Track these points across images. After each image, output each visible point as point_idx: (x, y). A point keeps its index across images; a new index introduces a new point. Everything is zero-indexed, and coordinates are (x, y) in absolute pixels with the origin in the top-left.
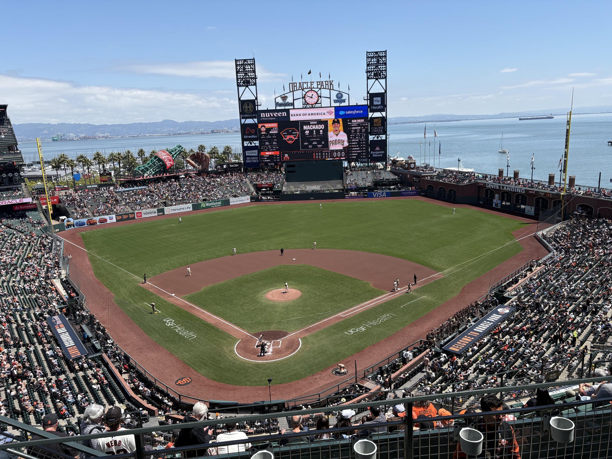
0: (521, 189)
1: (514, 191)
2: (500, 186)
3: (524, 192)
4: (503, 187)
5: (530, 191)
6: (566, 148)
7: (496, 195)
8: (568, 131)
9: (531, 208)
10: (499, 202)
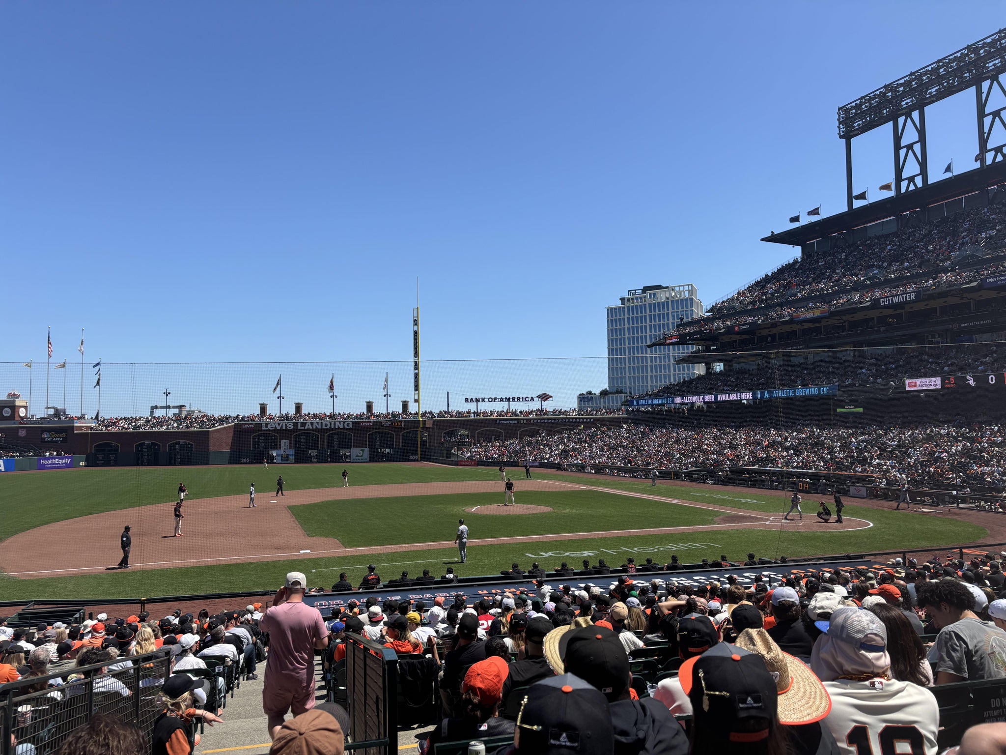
0: (344, 423)
1: (328, 427)
2: (296, 425)
3: (351, 426)
4: (303, 424)
5: (363, 422)
6: (415, 357)
7: (283, 441)
8: (416, 334)
9: (363, 451)
10: (292, 452)
